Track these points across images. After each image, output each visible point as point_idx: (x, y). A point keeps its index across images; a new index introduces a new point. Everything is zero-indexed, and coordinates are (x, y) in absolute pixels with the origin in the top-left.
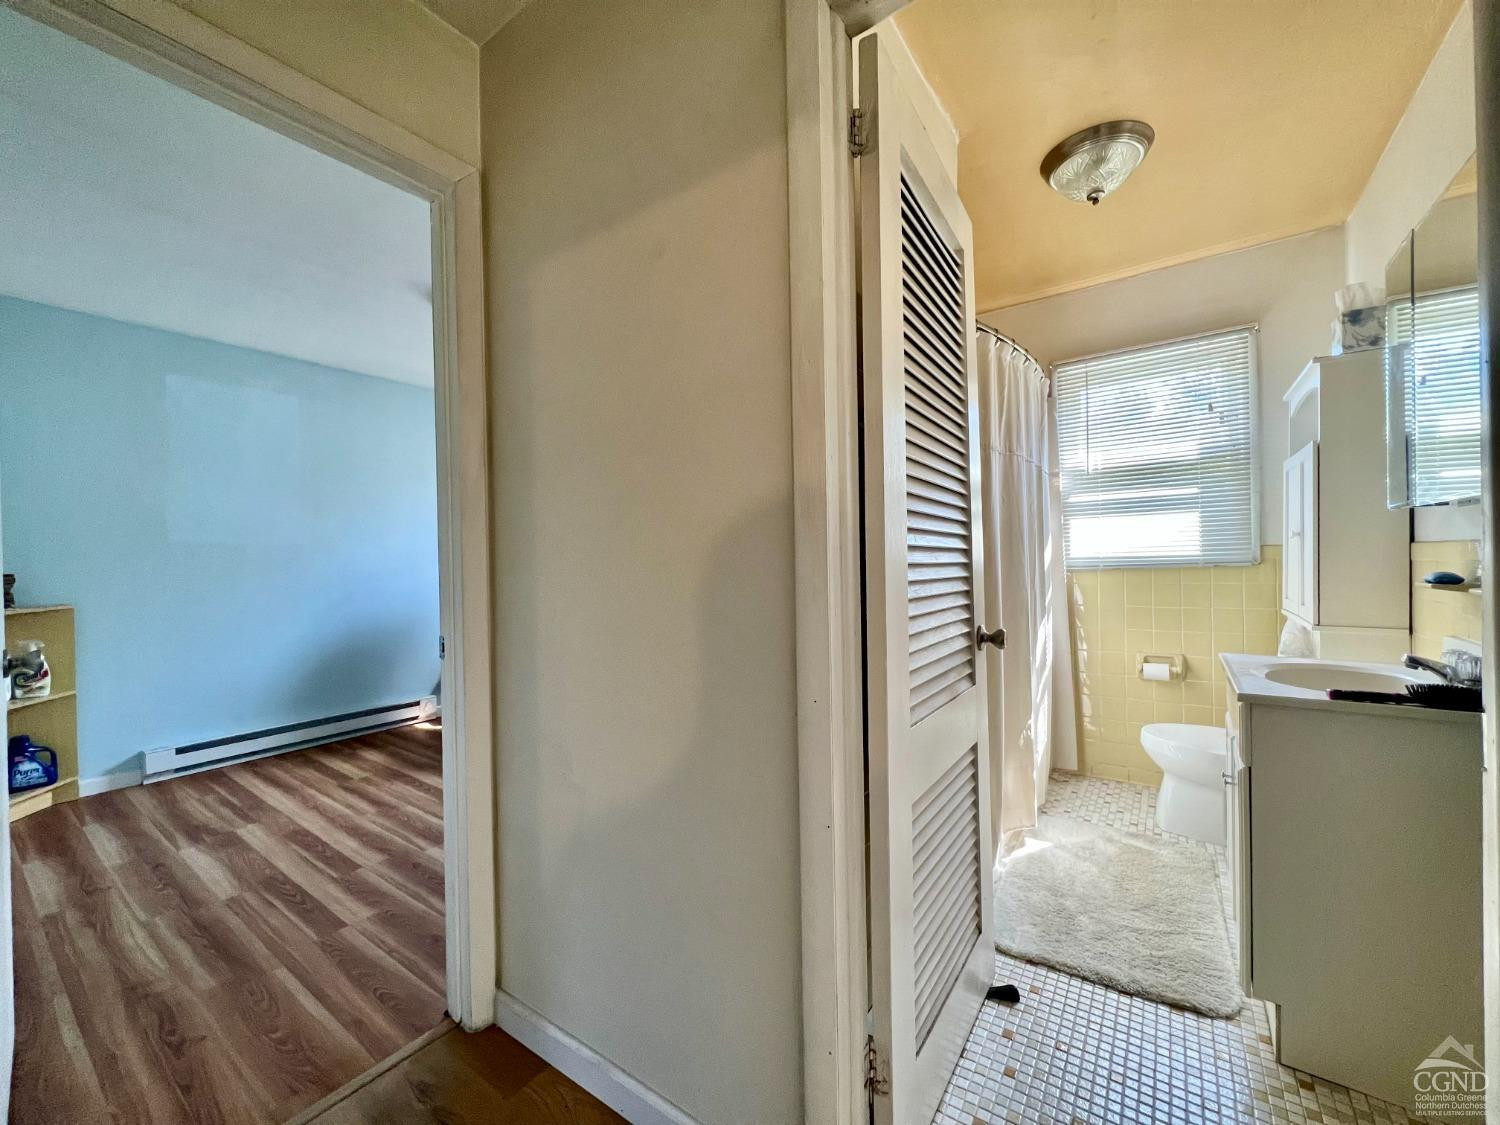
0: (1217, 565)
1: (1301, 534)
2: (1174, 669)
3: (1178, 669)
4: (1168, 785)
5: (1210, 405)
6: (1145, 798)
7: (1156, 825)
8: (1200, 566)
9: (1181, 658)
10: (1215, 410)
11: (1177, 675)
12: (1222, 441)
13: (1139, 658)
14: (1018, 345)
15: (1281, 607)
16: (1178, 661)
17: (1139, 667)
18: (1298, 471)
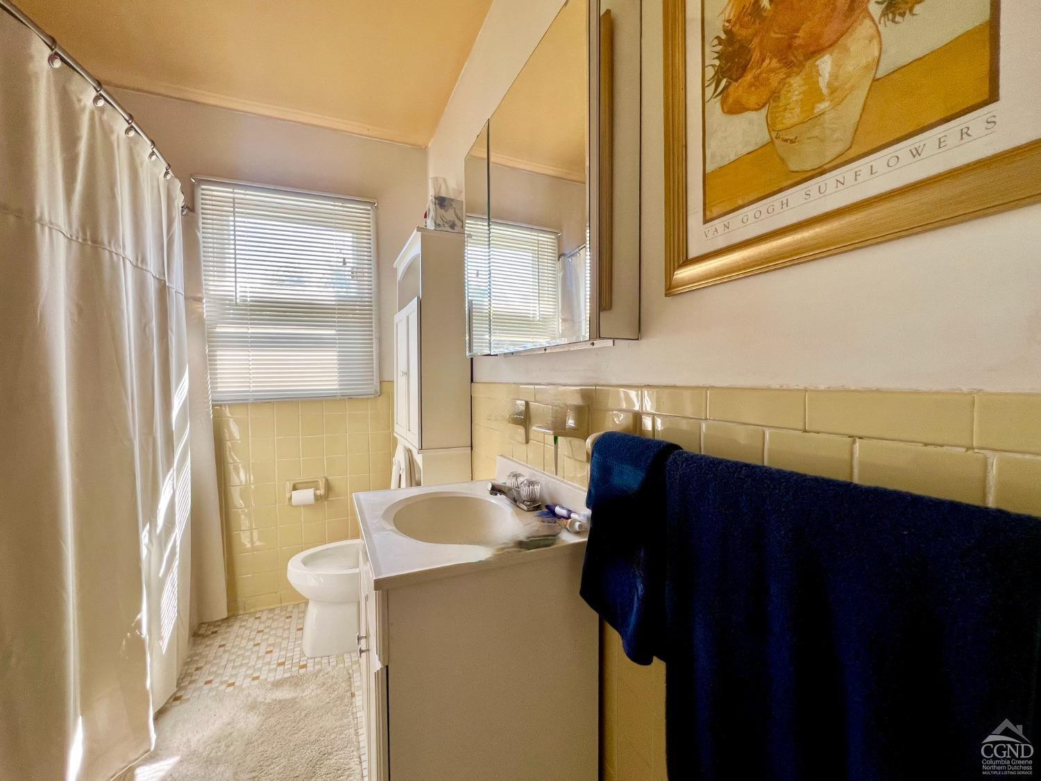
0: (350, 398)
1: (407, 374)
2: (318, 492)
3: (321, 492)
4: (313, 611)
5: (344, 259)
6: (294, 621)
7: (302, 653)
8: (338, 398)
9: (324, 480)
10: (348, 265)
11: (321, 496)
12: (353, 292)
13: (289, 486)
14: (157, 149)
15: (393, 430)
16: (322, 484)
17: (288, 496)
18: (405, 322)
